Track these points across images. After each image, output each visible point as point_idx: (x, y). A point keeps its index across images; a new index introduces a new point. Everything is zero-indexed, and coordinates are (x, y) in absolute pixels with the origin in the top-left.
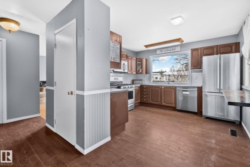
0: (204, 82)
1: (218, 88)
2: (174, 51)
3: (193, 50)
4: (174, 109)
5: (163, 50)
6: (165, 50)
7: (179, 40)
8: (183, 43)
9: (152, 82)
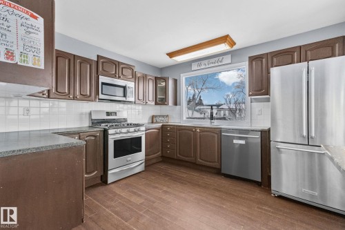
0: (273, 120)
1: (305, 133)
2: (220, 64)
3: (252, 59)
4: (218, 172)
5: (203, 62)
6: (206, 62)
7: (225, 39)
8: (235, 47)
9: (184, 119)
